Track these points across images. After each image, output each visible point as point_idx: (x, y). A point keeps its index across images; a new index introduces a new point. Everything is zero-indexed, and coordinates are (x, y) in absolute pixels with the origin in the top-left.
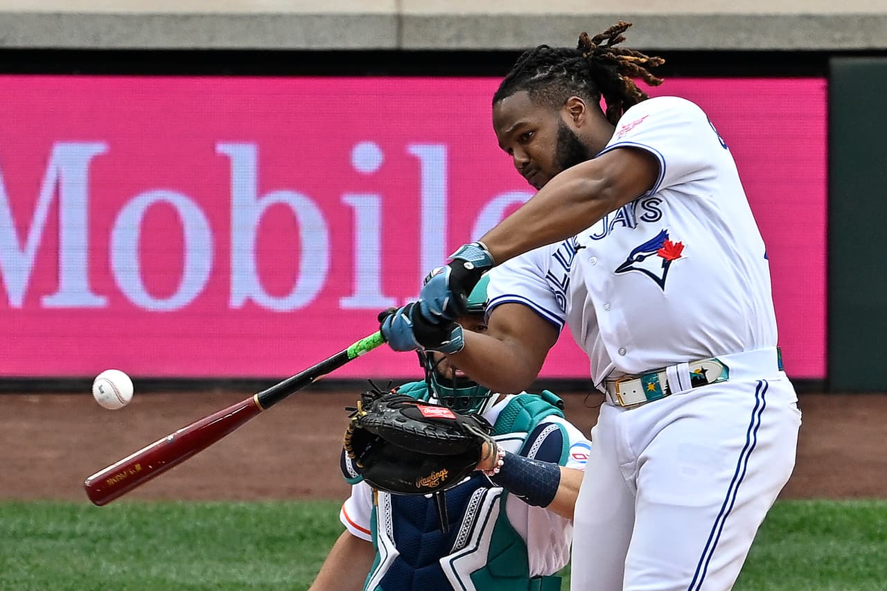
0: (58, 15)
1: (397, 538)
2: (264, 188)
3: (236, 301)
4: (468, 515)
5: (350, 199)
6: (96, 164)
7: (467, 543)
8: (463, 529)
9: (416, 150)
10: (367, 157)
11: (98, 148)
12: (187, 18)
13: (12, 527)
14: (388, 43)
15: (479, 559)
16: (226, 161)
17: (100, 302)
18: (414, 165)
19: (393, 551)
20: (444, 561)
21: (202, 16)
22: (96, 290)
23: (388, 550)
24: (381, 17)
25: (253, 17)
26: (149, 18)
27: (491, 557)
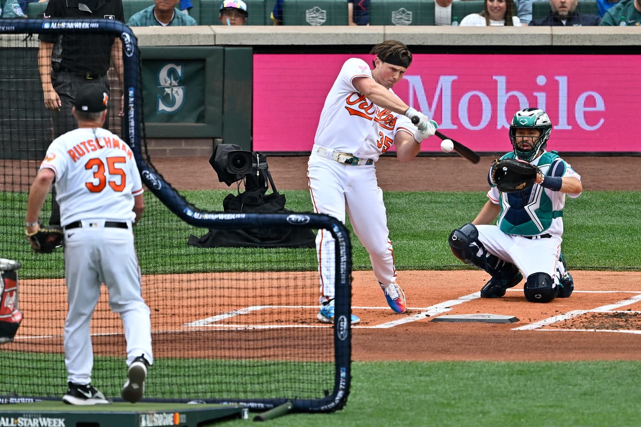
0: (442, 34)
1: (510, 202)
2: (508, 90)
3: (499, 127)
4: (533, 191)
5: (536, 94)
6: (454, 82)
7: (533, 201)
8: (531, 196)
9: (557, 78)
10: (541, 80)
11: (455, 78)
12: (483, 35)
13: (427, 200)
14: (549, 44)
15: (537, 206)
16: (496, 82)
17: (455, 127)
18: (557, 82)
19: (508, 206)
20: (526, 207)
21: (488, 35)
22: (453, 124)
23: (506, 206)
24: (546, 35)
25: (505, 35)
26: (471, 35)
27: (541, 205)
